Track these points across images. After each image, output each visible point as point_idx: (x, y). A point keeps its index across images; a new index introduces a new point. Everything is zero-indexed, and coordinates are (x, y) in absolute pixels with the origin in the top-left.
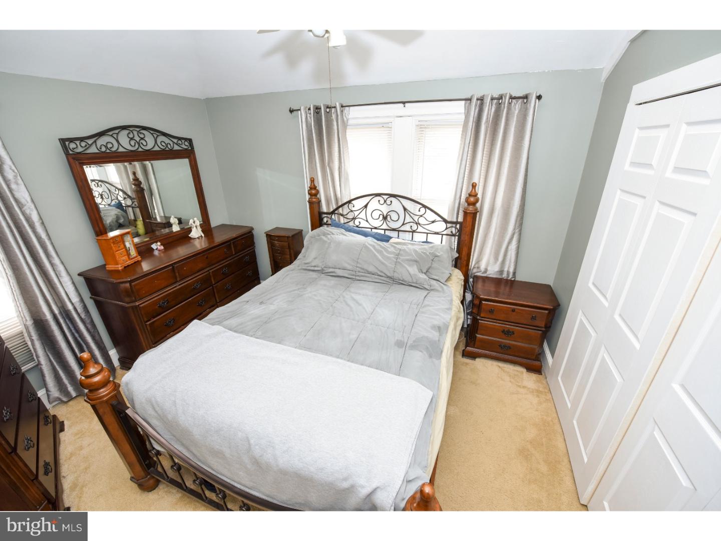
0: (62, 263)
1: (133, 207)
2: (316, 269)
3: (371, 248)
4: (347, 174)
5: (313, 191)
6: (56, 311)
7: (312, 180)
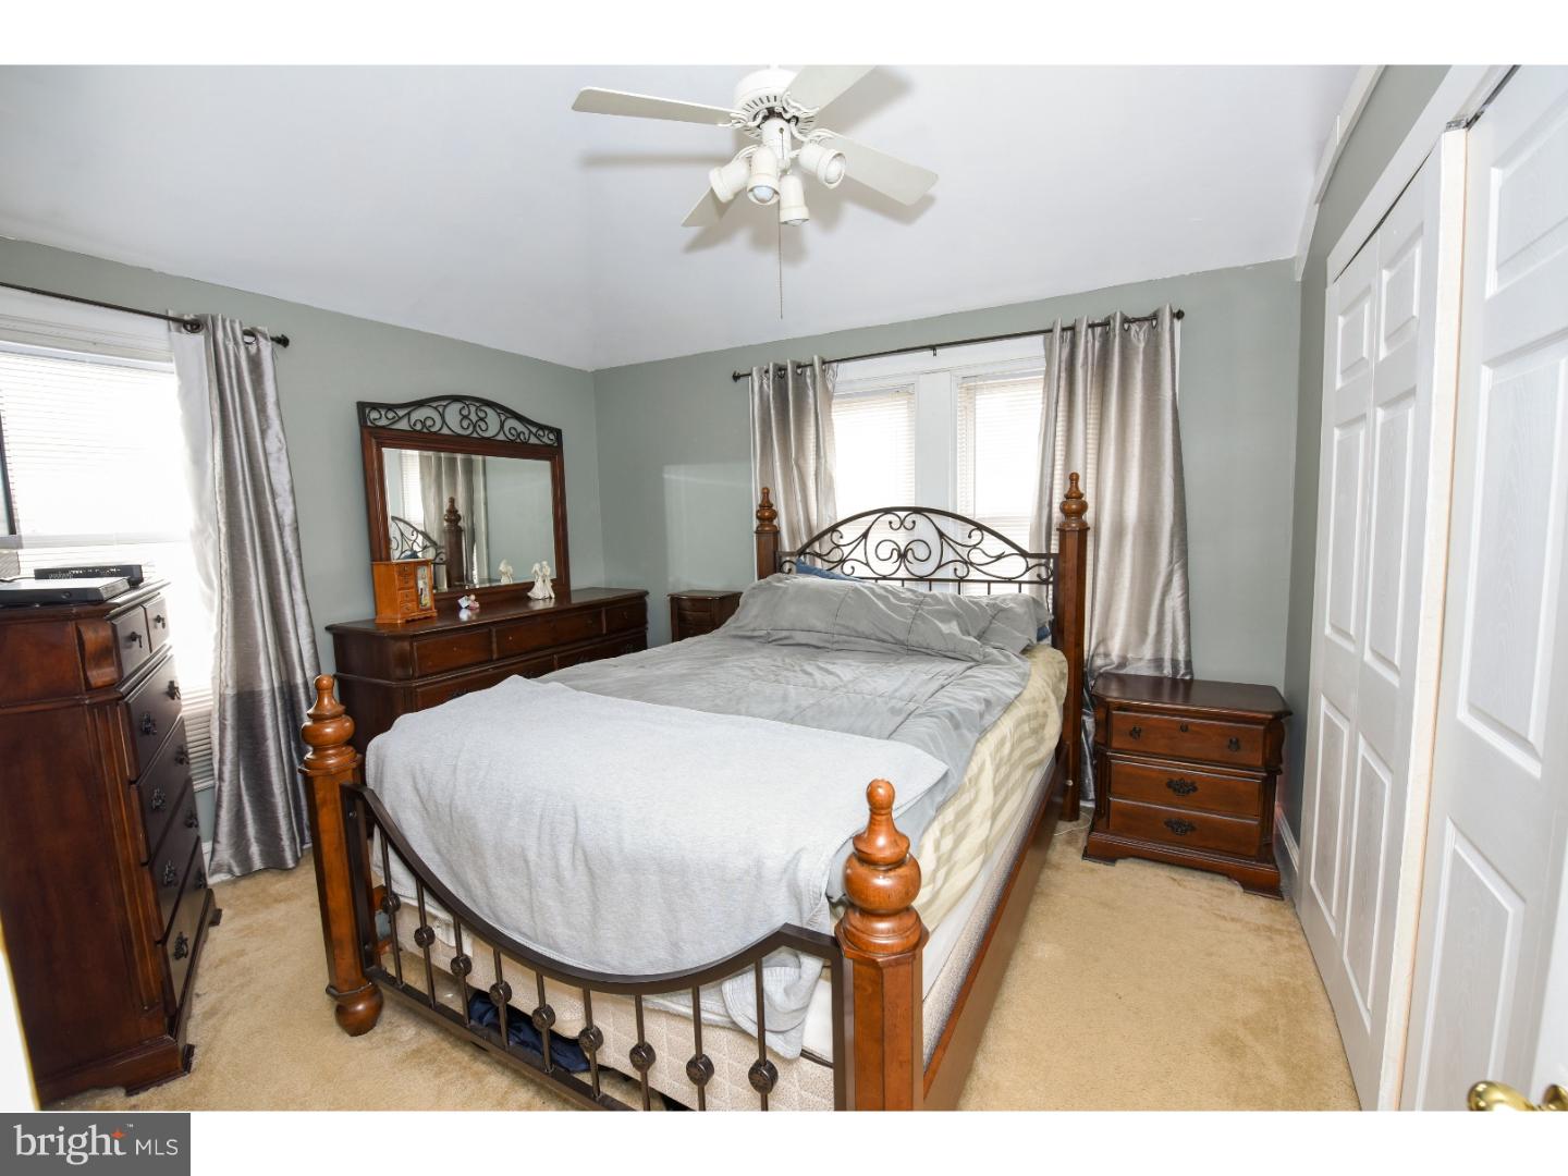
0: (307, 602)
1: (435, 564)
2: (756, 634)
3: (865, 591)
4: (831, 477)
5: (767, 513)
6: (276, 685)
7: (766, 493)
